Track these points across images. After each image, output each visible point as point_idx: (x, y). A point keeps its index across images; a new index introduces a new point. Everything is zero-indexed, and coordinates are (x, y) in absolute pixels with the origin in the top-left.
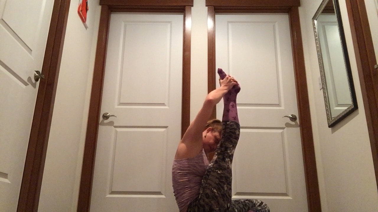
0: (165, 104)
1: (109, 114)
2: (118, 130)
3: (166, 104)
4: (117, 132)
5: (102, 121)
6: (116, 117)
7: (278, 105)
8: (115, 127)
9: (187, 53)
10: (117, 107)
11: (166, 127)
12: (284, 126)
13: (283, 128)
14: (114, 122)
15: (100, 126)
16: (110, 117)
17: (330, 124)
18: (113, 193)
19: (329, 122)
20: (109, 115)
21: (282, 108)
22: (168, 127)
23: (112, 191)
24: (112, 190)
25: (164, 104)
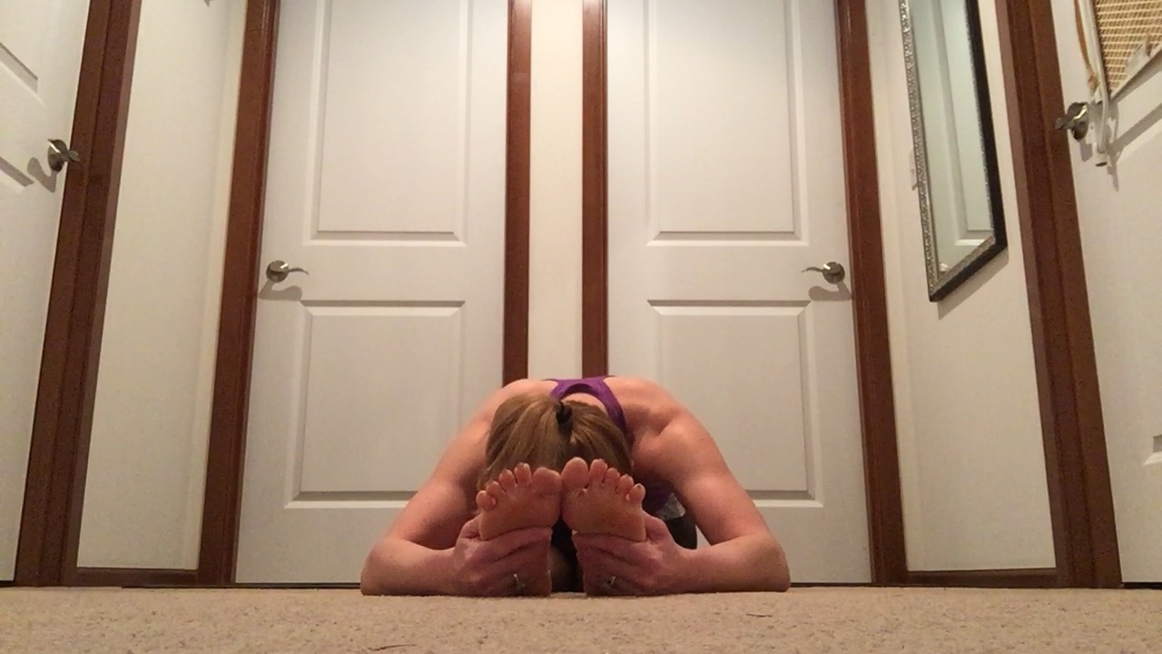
0: (455, 233)
1: (285, 265)
2: (316, 311)
3: (458, 233)
4: (310, 318)
5: (267, 287)
6: (307, 273)
7: (792, 235)
8: (307, 303)
9: (519, 77)
10: (308, 242)
11: (459, 304)
12: (806, 297)
13: (803, 304)
14: (302, 289)
15: (259, 300)
16: (290, 274)
17: (935, 291)
18: (303, 496)
19: (931, 285)
20: (286, 268)
21: (803, 243)
22: (466, 303)
23: (302, 490)
24: (300, 488)
25: (452, 233)
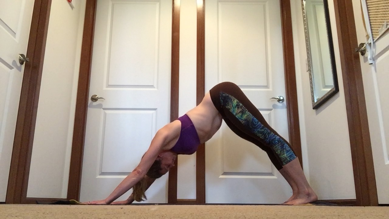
0: (154, 86)
1: (97, 96)
2: (107, 112)
5: (91, 104)
6: (105, 99)
7: (267, 87)
8: (104, 109)
10: (105, 89)
11: (155, 109)
12: (272, 108)
13: (270, 110)
14: (103, 104)
15: (88, 108)
16: (99, 99)
18: (103, 174)
19: (313, 104)
21: (270, 89)
22: (158, 109)
23: (103, 172)
24: (101, 171)
